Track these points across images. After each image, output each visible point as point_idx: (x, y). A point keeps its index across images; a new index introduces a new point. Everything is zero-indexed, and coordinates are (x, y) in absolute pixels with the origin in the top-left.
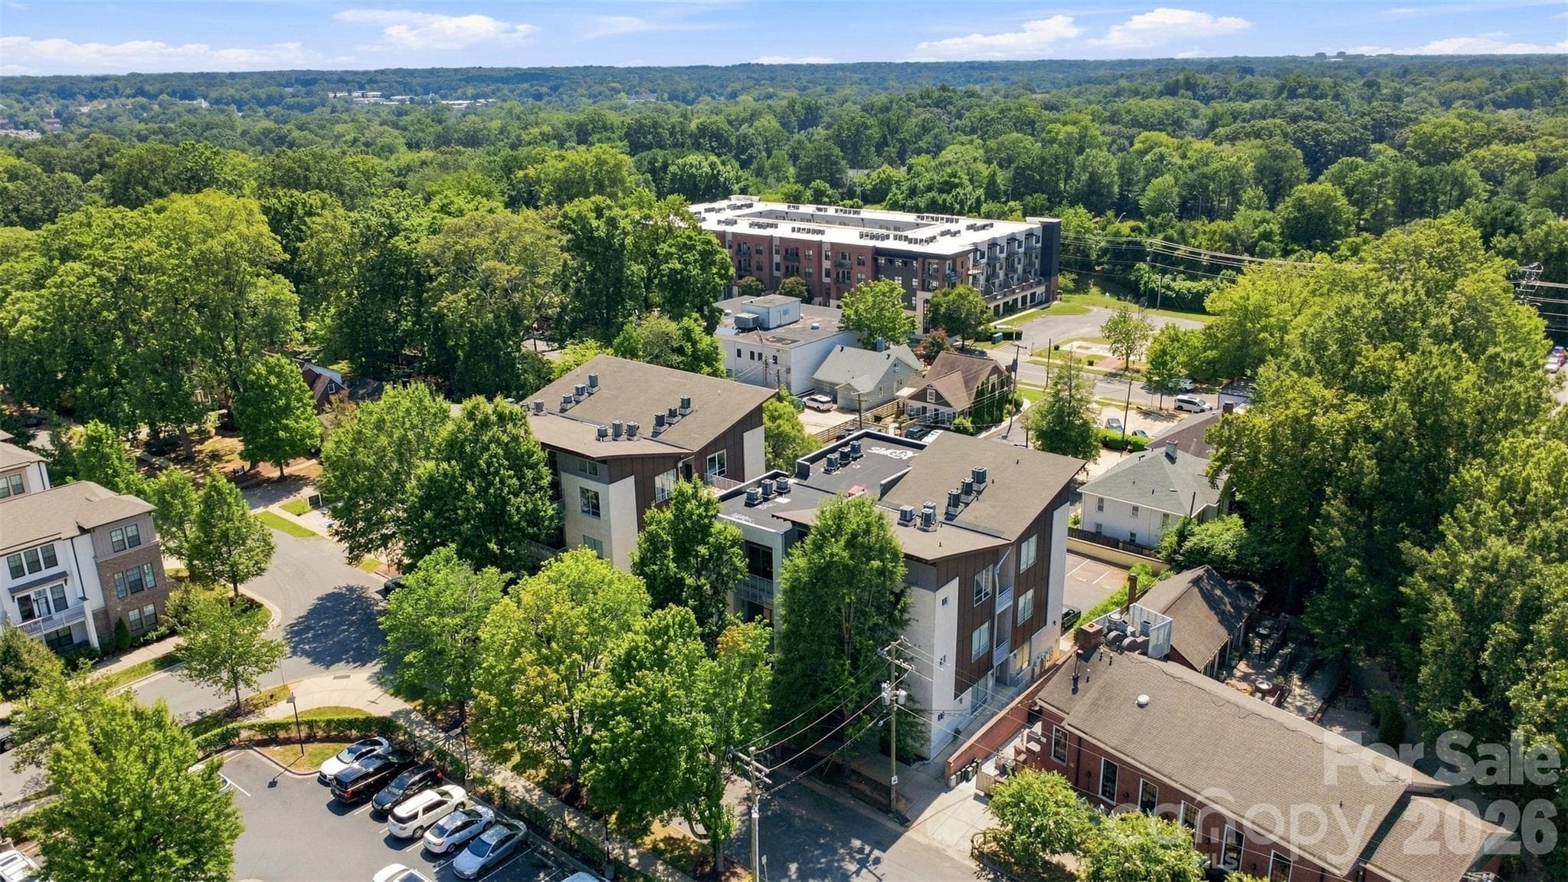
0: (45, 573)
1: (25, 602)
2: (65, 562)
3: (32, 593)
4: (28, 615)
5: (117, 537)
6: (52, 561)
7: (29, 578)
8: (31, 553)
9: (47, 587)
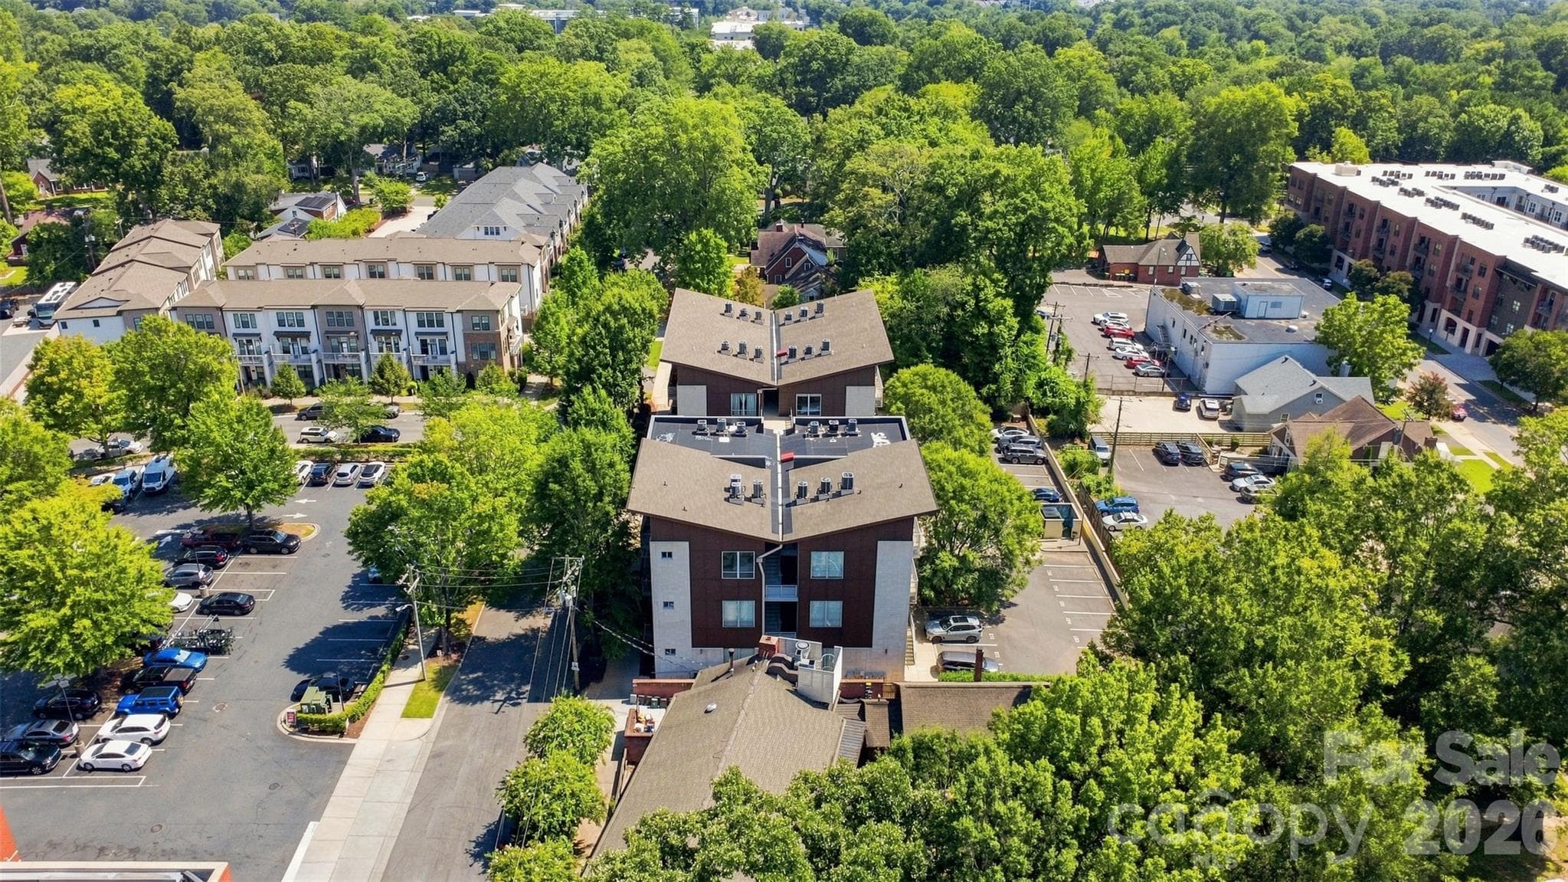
0: (436, 329)
1: (424, 344)
2: (447, 327)
3: (428, 339)
4: (425, 351)
5: (476, 320)
6: (441, 324)
7: (427, 329)
8: (429, 314)
9: (437, 338)
